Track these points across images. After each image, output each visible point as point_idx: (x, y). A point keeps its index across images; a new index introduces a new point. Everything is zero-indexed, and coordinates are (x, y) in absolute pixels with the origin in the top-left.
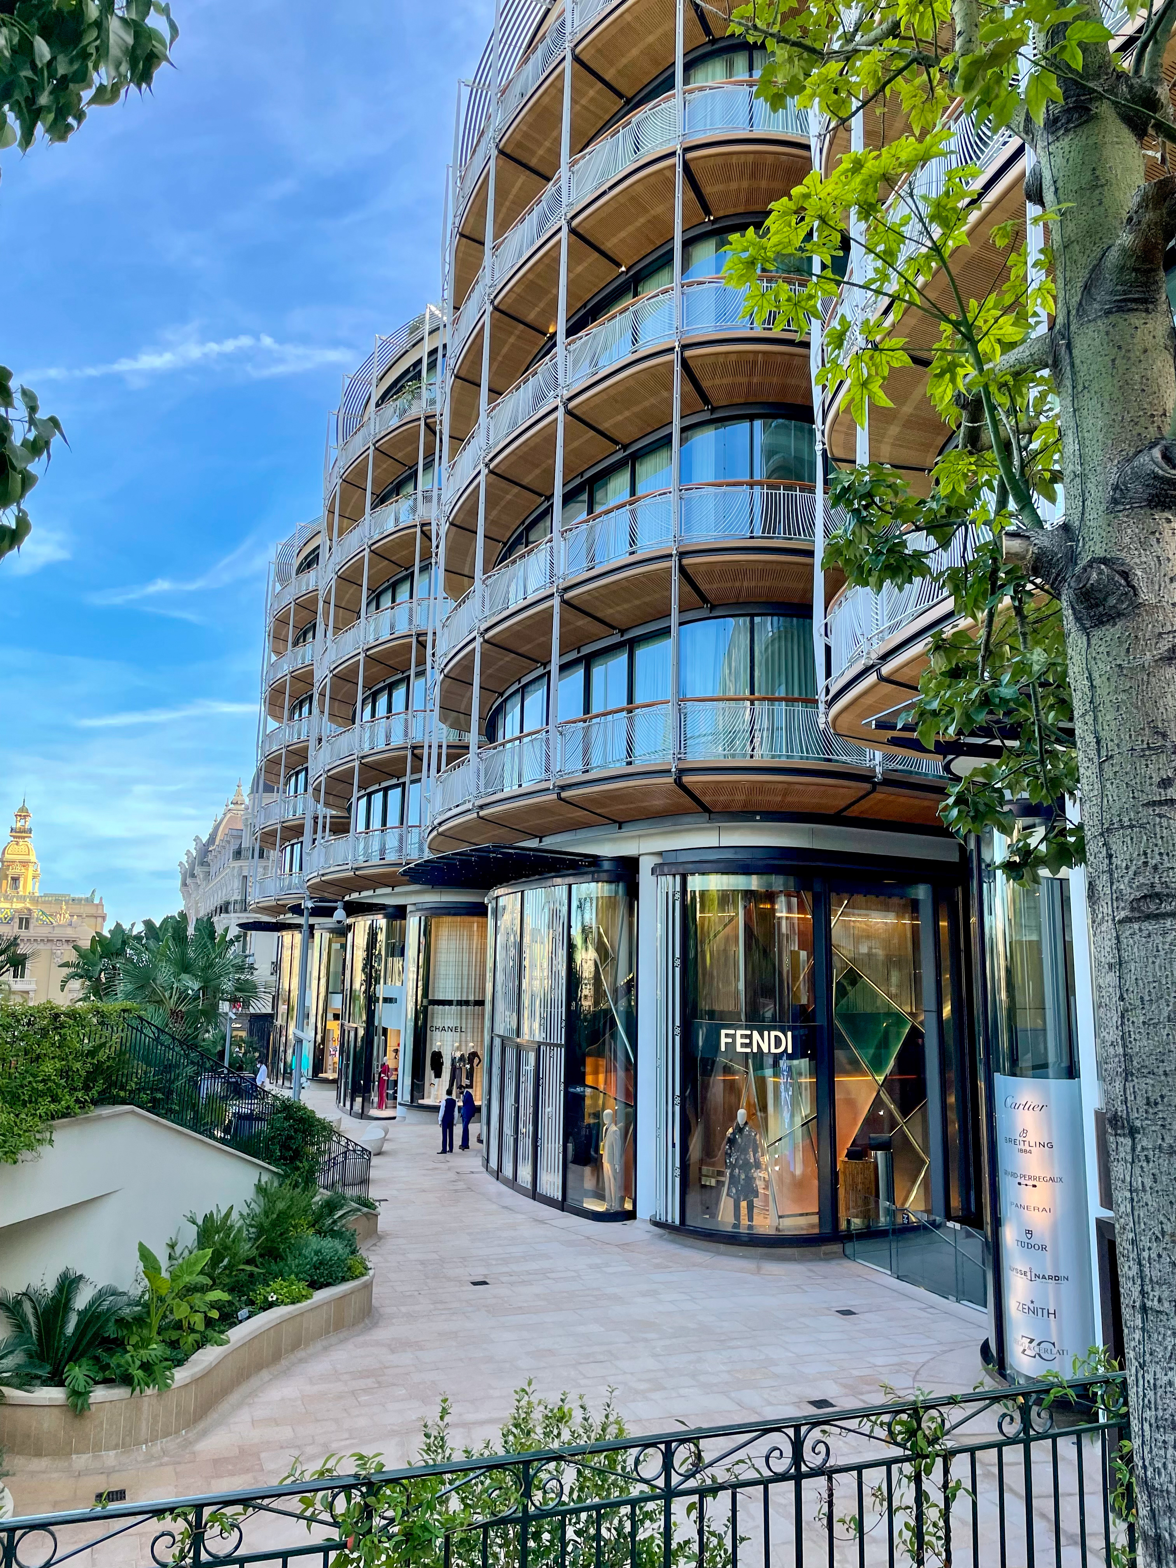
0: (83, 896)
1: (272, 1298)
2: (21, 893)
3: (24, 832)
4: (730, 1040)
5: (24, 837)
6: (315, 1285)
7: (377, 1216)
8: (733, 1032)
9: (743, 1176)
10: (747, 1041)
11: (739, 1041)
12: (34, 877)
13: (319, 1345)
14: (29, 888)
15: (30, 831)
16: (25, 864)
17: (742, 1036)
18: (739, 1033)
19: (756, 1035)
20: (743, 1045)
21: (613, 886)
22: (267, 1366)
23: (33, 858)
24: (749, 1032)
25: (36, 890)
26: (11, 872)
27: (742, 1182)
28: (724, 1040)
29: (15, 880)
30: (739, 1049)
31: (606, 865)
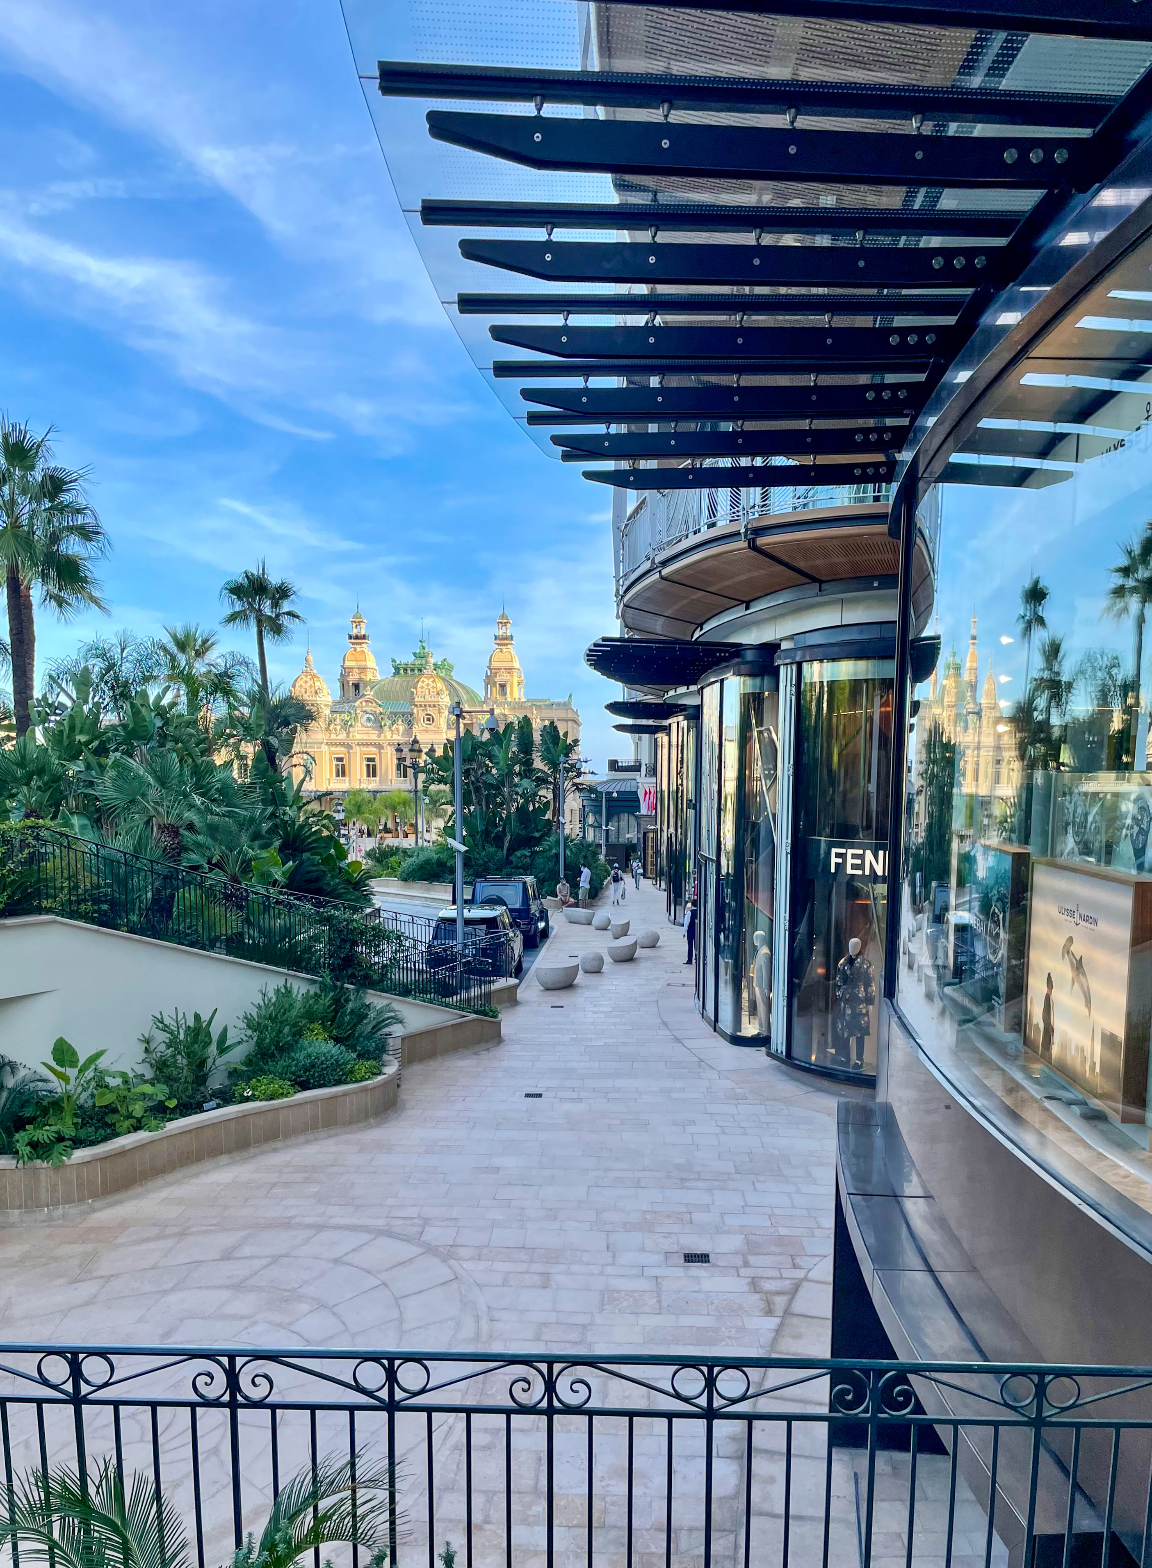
0: (562, 701)
1: (248, 1093)
2: (509, 699)
3: (506, 639)
4: (840, 860)
5: (506, 645)
6: (305, 1086)
7: (500, 1023)
8: (843, 851)
9: (849, 1012)
10: (859, 862)
11: (850, 861)
12: (519, 684)
13: (302, 1138)
14: (516, 695)
15: (511, 638)
16: (509, 670)
17: (854, 856)
18: (850, 852)
19: (869, 855)
20: (854, 867)
21: (758, 681)
22: (229, 1151)
23: (516, 665)
24: (861, 852)
25: (522, 696)
26: (498, 679)
27: (847, 1018)
28: (834, 860)
29: (503, 686)
30: (849, 871)
31: (750, 656)
